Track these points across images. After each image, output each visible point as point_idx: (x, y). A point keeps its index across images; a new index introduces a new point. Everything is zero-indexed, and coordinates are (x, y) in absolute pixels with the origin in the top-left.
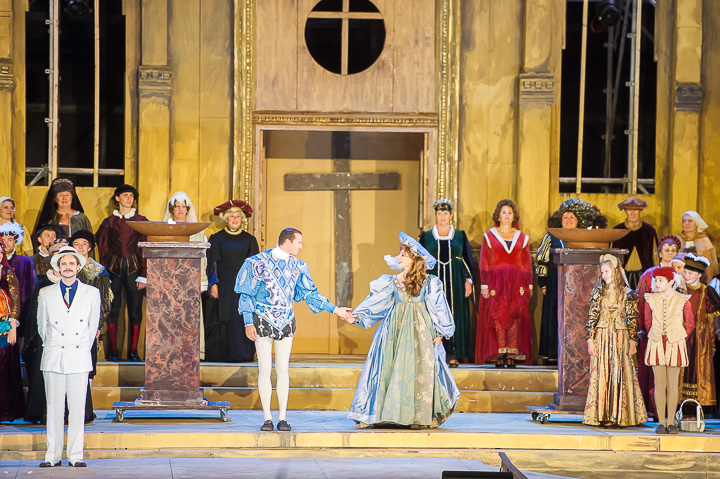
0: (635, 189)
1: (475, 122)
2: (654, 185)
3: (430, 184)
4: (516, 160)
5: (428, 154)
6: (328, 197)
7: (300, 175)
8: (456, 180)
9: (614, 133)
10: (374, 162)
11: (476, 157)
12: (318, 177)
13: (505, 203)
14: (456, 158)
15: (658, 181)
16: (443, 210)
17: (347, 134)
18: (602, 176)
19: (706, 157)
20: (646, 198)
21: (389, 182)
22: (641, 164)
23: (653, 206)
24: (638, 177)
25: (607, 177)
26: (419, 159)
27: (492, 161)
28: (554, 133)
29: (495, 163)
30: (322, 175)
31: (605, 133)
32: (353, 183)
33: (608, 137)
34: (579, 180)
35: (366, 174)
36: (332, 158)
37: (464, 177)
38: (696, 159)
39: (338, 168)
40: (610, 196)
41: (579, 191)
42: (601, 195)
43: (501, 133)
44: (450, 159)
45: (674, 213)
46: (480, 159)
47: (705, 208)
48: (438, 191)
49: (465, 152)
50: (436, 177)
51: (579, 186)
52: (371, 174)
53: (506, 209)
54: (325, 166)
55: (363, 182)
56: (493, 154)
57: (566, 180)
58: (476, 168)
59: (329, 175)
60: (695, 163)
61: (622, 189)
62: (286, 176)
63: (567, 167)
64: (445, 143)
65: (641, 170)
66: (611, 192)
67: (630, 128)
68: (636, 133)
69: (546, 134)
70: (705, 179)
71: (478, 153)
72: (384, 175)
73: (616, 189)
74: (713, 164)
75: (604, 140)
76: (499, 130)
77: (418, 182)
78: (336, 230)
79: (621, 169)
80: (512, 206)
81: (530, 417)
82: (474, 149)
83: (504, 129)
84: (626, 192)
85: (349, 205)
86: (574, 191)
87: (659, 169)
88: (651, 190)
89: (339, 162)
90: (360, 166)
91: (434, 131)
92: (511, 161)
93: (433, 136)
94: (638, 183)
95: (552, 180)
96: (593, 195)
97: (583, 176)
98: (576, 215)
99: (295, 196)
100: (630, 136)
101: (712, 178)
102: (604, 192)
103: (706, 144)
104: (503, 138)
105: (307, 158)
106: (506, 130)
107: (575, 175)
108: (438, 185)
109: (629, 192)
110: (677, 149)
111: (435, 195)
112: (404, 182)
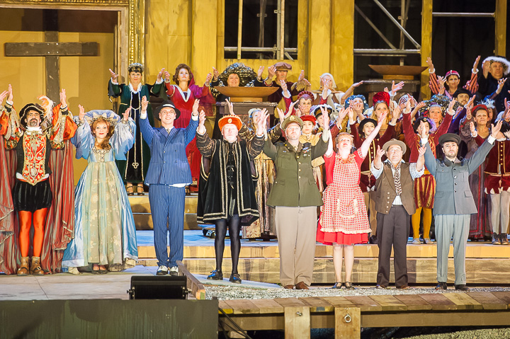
0: (282, 56)
1: (158, 3)
2: (297, 53)
3: (123, 51)
4: (191, 33)
5: (121, 28)
6: (40, 62)
7: (18, 44)
8: (143, 48)
9: (266, 13)
10: (78, 33)
11: (159, 30)
12: (32, 45)
13: (183, 66)
14: (143, 32)
15: (300, 50)
16: (136, 71)
17: (56, 11)
18: (257, 46)
19: (336, 31)
20: (290, 62)
21: (90, 50)
22: (287, 37)
23: (296, 69)
24: (285, 47)
25: (261, 47)
26: (113, 32)
27: (171, 34)
28: (219, 12)
29: (174, 35)
30: (36, 44)
31: (259, 13)
32: (61, 50)
33: (261, 15)
34: (240, 49)
35: (71, 43)
36: (43, 31)
37: (150, 46)
38: (329, 32)
39: (48, 38)
40: (264, 61)
41: (239, 57)
42: (257, 61)
43: (178, 12)
44: (139, 32)
45: (312, 75)
46: (162, 32)
47: (335, 70)
48: (129, 57)
49: (150, 26)
50: (127, 46)
51: (239, 53)
52: (75, 43)
53: (183, 70)
54: (38, 37)
55: (69, 50)
56: (173, 28)
57: (229, 49)
58: (159, 39)
59: (41, 44)
60: (328, 36)
61: (272, 56)
62: (6, 44)
63: (230, 39)
64: (134, 19)
65: (287, 41)
66: (264, 58)
67: (279, 8)
68: (283, 12)
69: (213, 13)
70: (336, 47)
71: (161, 27)
72: (86, 44)
73: (268, 56)
74: (341, 37)
75: (259, 18)
76: (177, 10)
77: (113, 50)
78: (47, 88)
79: (272, 41)
80: (187, 68)
81: (201, 233)
82: (157, 24)
83: (181, 8)
84: (276, 58)
85: (57, 68)
86: (236, 58)
87: (301, 41)
88: (295, 57)
89: (49, 33)
90: (66, 37)
91: (125, 10)
92: (186, 34)
93: (124, 14)
94: (284, 52)
95: (219, 49)
96: (250, 60)
97: (242, 46)
98: (239, 76)
99: (14, 61)
100: (278, 15)
101: (340, 47)
102: (259, 58)
103: (336, 20)
104: (180, 15)
105: (22, 30)
106: (183, 10)
107: (236, 45)
108: (129, 52)
109: (278, 58)
110: (314, 25)
111: (127, 60)
112: (102, 50)
